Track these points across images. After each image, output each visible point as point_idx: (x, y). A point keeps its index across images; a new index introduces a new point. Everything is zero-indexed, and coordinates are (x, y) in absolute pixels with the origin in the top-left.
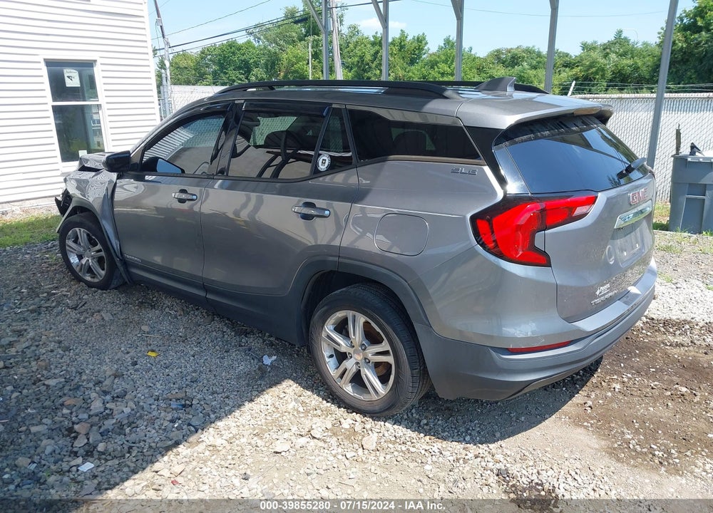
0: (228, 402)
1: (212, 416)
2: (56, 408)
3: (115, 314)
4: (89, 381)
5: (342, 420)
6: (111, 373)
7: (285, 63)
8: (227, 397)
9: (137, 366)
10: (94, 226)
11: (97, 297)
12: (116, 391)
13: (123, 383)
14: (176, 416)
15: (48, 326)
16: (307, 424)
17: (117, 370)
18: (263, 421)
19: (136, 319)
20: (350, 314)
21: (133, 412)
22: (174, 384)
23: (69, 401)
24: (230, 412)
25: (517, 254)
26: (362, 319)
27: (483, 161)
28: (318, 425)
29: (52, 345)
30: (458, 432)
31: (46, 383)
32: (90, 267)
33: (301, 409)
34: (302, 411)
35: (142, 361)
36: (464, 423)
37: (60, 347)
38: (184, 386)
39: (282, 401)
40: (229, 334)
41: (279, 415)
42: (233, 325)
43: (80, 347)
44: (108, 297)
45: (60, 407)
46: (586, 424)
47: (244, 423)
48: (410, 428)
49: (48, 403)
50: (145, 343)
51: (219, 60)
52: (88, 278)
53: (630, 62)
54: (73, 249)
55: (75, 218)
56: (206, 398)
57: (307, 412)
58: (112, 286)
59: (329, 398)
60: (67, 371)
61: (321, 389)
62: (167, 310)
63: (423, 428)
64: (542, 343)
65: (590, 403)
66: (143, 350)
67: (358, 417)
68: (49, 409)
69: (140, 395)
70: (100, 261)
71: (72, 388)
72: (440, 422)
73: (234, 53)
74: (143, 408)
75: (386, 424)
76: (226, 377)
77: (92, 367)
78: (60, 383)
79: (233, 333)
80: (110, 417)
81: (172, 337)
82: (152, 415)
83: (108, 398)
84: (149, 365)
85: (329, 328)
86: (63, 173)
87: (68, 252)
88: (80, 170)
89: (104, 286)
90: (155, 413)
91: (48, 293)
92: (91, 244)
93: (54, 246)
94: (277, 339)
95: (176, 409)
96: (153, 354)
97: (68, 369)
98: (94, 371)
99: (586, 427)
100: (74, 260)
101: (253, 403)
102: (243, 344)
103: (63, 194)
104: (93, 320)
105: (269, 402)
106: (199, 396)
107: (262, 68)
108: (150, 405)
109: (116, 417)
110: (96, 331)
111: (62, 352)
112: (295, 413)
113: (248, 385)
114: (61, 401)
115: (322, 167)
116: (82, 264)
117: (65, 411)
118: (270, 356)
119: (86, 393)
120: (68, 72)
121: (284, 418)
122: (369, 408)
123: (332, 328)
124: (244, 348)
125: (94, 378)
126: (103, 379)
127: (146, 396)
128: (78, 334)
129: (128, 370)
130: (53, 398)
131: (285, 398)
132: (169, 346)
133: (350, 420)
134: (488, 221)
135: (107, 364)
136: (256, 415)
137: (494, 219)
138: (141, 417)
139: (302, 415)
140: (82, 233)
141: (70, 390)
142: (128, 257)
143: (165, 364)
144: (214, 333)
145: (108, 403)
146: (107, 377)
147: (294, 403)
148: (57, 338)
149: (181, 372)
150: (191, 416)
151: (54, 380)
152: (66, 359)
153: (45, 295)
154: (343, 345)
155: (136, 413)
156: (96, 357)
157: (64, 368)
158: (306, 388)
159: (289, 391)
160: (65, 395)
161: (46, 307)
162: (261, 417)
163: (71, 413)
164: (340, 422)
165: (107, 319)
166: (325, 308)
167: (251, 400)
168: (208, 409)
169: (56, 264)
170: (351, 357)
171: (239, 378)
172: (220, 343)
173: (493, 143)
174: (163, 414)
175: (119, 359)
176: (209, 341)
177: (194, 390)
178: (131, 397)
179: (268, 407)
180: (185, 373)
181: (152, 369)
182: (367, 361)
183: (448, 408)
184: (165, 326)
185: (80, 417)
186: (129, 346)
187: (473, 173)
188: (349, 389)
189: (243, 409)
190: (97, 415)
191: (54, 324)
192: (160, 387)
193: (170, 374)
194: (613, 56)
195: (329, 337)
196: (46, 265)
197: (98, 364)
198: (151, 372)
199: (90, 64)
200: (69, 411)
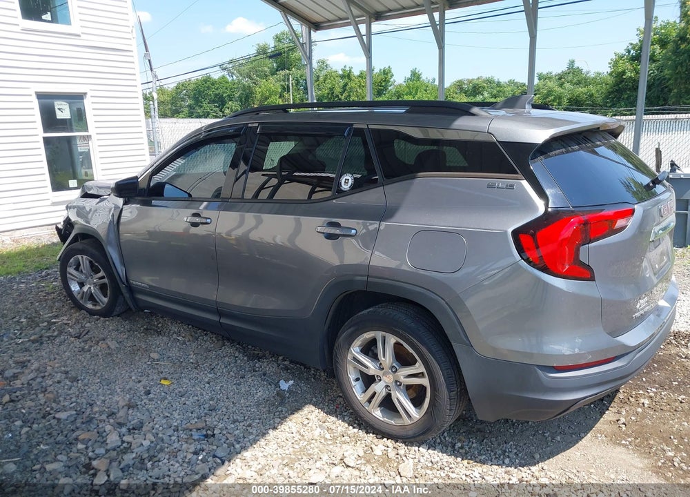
0: (251, 431)
1: (238, 446)
2: (70, 444)
3: (120, 342)
4: (101, 413)
5: (373, 446)
6: (124, 404)
7: (258, 96)
8: (250, 425)
9: (151, 396)
10: (97, 253)
11: (99, 325)
12: (132, 423)
13: (139, 414)
14: (199, 447)
15: (52, 357)
16: (338, 451)
17: (130, 400)
18: (291, 449)
19: (144, 347)
20: (379, 335)
21: (152, 445)
22: (192, 413)
23: (84, 436)
24: (255, 441)
25: (563, 269)
26: (392, 340)
27: (520, 176)
28: (350, 452)
29: (58, 377)
30: (495, 454)
31: (57, 416)
32: (91, 295)
33: (328, 436)
34: (329, 437)
35: (155, 390)
36: (499, 445)
37: (67, 378)
38: (203, 414)
39: (306, 428)
40: (242, 359)
41: (306, 443)
42: (244, 351)
43: (88, 377)
44: (111, 324)
45: (74, 441)
46: (623, 442)
47: (271, 452)
48: (445, 452)
49: (60, 438)
50: (156, 371)
51: (195, 95)
52: (90, 306)
53: (585, 90)
54: (74, 276)
55: (77, 245)
56: (228, 427)
57: (334, 439)
58: (115, 313)
59: (355, 423)
60: (77, 403)
61: (345, 414)
62: (175, 336)
63: (458, 452)
64: (590, 359)
65: (623, 420)
66: (155, 378)
67: (390, 443)
68: (63, 444)
69: (157, 426)
70: (103, 288)
71: (84, 420)
72: (474, 445)
73: (208, 88)
74: (163, 440)
75: (421, 449)
76: (245, 404)
77: (103, 398)
78: (71, 415)
79: (246, 358)
80: (129, 451)
81: (184, 364)
82: (173, 448)
83: (124, 430)
84: (163, 394)
85: (355, 350)
86: (53, 203)
87: (68, 279)
88: (82, 197)
89: (106, 313)
90: (176, 445)
91: (48, 322)
92: (93, 271)
93: (48, 274)
94: (291, 362)
95: (198, 440)
96: (166, 383)
97: (78, 400)
98: (106, 402)
99: (625, 446)
100: (75, 287)
101: (277, 431)
102: (257, 369)
103: (64, 222)
104: (99, 348)
105: (294, 430)
106: (221, 426)
107: (236, 101)
108: (170, 436)
109: (135, 451)
110: (103, 360)
111: (68, 383)
112: (323, 441)
113: (269, 412)
114: (74, 435)
115: (345, 187)
116: (84, 292)
117: (80, 446)
118: (287, 380)
119: (100, 426)
120: (58, 104)
121: (312, 445)
122: (403, 433)
123: (358, 349)
124: (259, 373)
125: (107, 410)
126: (115, 411)
127: (165, 426)
128: (85, 364)
129: (142, 400)
130: (65, 433)
131: (310, 425)
132: (182, 373)
133: (382, 446)
134: (533, 235)
135: (118, 394)
136: (283, 443)
137: (538, 233)
138: (162, 450)
139: (330, 442)
140: (84, 260)
141: (83, 423)
142: (134, 282)
143: (180, 392)
144: (227, 359)
145: (124, 435)
146: (120, 407)
147: (319, 430)
148: (63, 368)
149: (198, 401)
150: (215, 447)
151: (65, 413)
152: (74, 390)
153: (45, 324)
154: (371, 367)
155: (156, 445)
156: (106, 387)
157: (73, 400)
158: (330, 413)
159: (312, 417)
160: (77, 428)
161: (48, 337)
162: (288, 447)
163: (87, 448)
164: (371, 448)
165: (113, 347)
166: (352, 329)
167: (275, 428)
168: (231, 439)
169: (53, 293)
170: (380, 380)
171: (258, 404)
172: (235, 369)
173: (530, 158)
174: (185, 446)
175: (131, 389)
176: (223, 367)
177: (214, 419)
178: (148, 429)
179: (294, 435)
180: (202, 401)
181: (166, 398)
182: (398, 383)
183: (479, 430)
184: (175, 352)
185: (97, 452)
186: (140, 374)
187: (511, 187)
188: (378, 414)
189: (267, 437)
190: (114, 450)
191: (57, 354)
192: (177, 417)
193: (187, 403)
194: (567, 85)
195: (355, 359)
196: (43, 294)
197: (109, 394)
198: (166, 401)
199: (80, 97)
200: (84, 446)
